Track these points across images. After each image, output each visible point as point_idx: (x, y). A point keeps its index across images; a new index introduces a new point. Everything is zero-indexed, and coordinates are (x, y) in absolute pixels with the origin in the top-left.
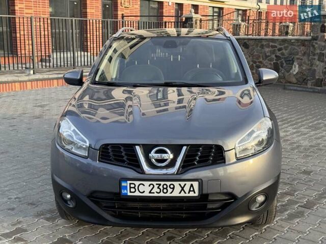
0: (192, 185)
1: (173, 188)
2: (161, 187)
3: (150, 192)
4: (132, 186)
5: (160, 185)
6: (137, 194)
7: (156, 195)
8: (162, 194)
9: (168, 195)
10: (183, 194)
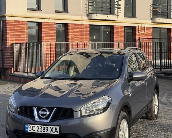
0: (56, 128)
1: (48, 129)
2: (42, 128)
3: (37, 131)
4: (30, 127)
6: (32, 131)
7: (40, 132)
8: (42, 132)
9: (45, 132)
10: (52, 133)
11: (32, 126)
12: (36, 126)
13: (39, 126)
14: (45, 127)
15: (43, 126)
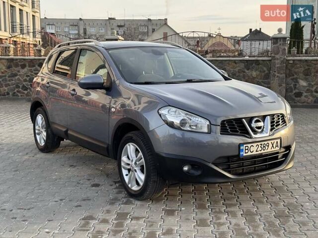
0: (277, 142)
1: (268, 146)
2: (262, 146)
3: (257, 151)
4: (247, 148)
5: (262, 144)
6: (249, 153)
7: (260, 152)
8: (262, 151)
9: (266, 151)
10: (273, 149)
11: (249, 145)
12: (255, 145)
13: (259, 144)
14: (266, 143)
15: (263, 143)
